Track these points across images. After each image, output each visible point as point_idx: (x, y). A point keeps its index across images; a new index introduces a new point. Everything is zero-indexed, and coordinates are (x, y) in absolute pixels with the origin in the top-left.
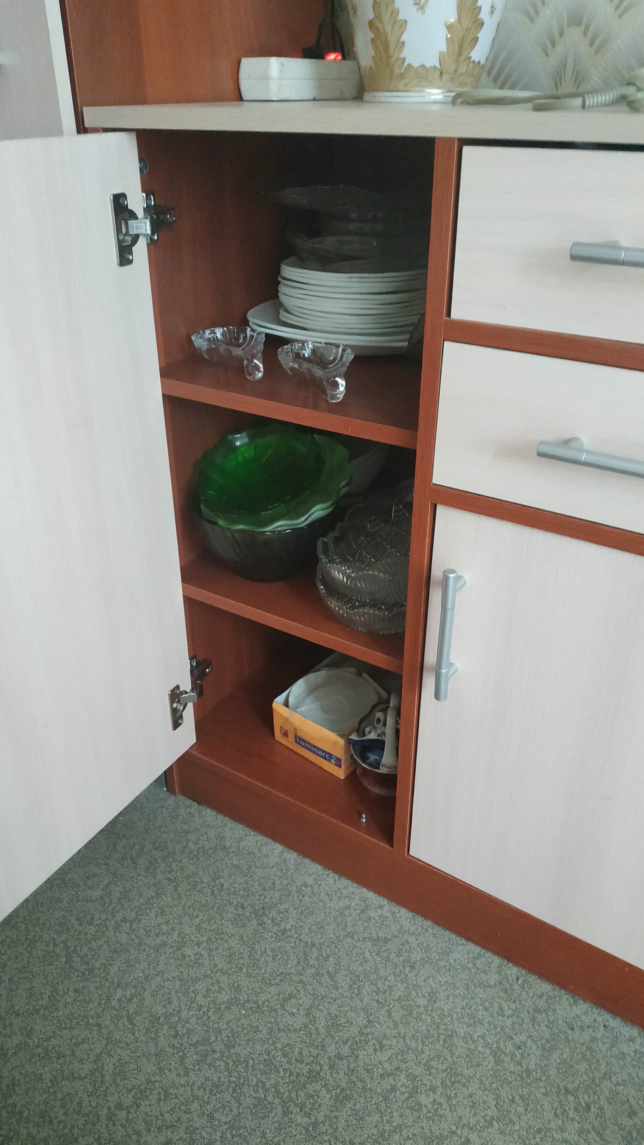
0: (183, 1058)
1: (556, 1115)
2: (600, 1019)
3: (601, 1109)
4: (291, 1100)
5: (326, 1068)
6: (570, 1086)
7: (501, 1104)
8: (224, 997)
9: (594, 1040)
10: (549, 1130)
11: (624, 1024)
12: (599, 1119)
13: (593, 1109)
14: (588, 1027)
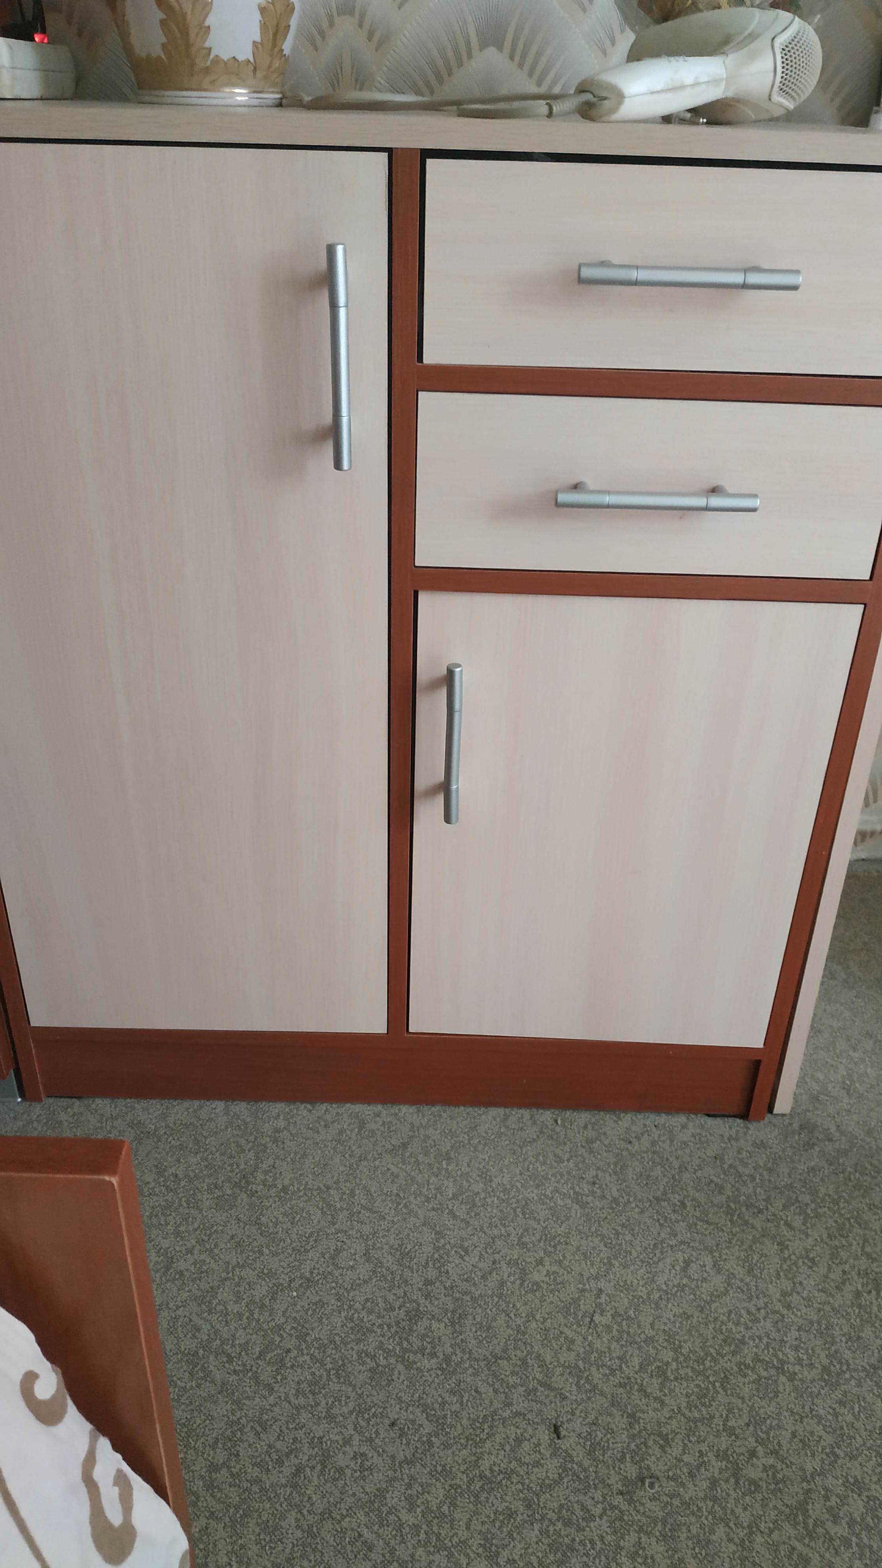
0: (256, 1378)
1: (661, 1225)
2: (648, 1122)
3: (693, 1199)
4: (405, 1350)
5: (422, 1301)
6: (658, 1194)
7: (609, 1241)
8: (261, 1290)
9: (653, 1143)
10: (663, 1242)
11: (670, 1117)
12: (697, 1209)
13: (688, 1204)
14: (642, 1134)
